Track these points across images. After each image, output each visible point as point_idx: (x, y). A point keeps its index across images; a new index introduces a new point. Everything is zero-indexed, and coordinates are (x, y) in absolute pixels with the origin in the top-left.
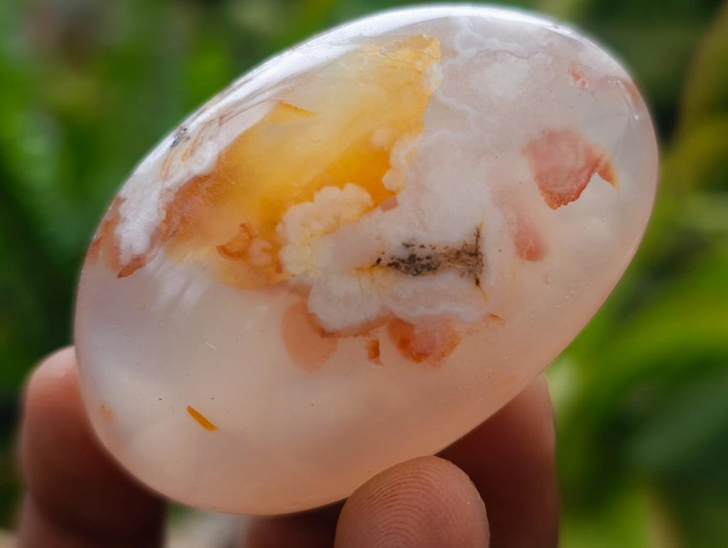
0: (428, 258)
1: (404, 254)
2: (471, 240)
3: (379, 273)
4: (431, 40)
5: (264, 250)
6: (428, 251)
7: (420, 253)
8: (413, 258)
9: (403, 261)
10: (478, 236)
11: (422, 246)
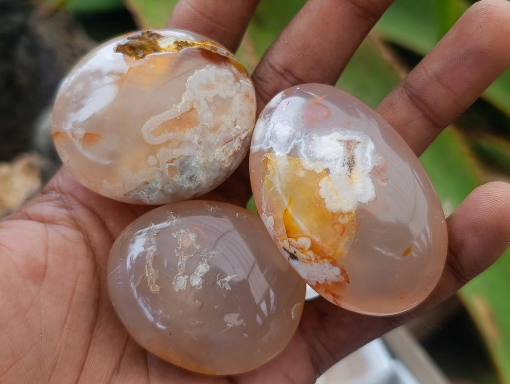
0: (349, 158)
1: (347, 167)
2: (344, 144)
3: (354, 176)
4: (265, 157)
5: (342, 218)
6: (346, 159)
7: (347, 161)
8: (348, 164)
9: (350, 167)
10: (341, 141)
11: (344, 160)
